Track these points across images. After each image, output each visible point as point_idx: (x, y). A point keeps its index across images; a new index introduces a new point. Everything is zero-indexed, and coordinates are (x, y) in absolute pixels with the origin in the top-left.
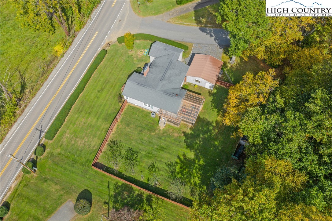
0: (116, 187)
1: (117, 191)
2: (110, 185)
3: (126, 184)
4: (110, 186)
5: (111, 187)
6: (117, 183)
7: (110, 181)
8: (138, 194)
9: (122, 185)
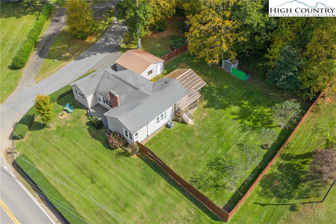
0: (264, 194)
1: (272, 194)
2: (260, 203)
3: (261, 182)
4: (262, 203)
5: (263, 201)
6: (258, 192)
7: (253, 201)
8: (278, 169)
9: (262, 187)
